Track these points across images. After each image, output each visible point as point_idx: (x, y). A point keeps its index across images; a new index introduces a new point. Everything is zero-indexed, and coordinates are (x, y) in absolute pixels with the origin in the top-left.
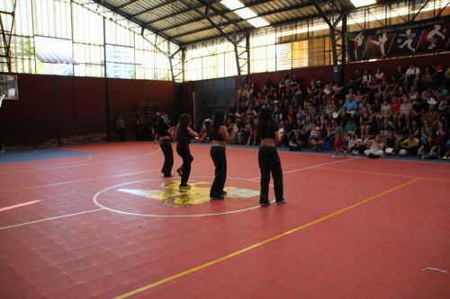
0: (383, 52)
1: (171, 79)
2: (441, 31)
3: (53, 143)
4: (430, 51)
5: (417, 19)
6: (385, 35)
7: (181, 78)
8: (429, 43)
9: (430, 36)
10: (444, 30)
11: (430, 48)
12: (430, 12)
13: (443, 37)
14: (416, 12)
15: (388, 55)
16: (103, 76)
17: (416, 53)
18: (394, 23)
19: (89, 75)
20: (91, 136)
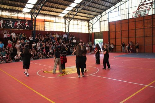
0: (2, 26)
2: (20, 23)
4: (18, 29)
5: (12, 18)
6: (2, 20)
8: (17, 26)
9: (18, 24)
10: (21, 23)
11: (18, 28)
12: (16, 17)
13: (21, 25)
14: (12, 15)
15: (4, 28)
17: (13, 28)
18: (4, 17)
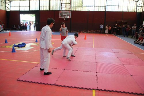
1: (136, 11)
3: (85, 32)
7: (142, 10)
16: (105, 11)
19: (99, 10)
20: (98, 31)
